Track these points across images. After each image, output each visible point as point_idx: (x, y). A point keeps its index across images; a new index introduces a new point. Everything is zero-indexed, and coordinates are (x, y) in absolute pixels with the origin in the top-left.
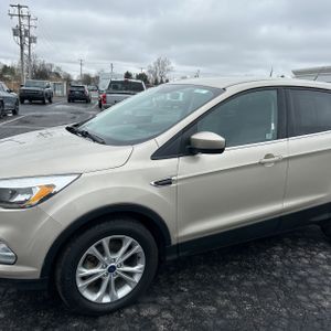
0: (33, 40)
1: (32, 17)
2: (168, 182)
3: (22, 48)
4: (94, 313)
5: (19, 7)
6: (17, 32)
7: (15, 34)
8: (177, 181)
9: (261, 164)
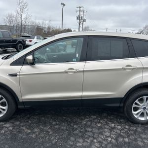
0: (84, 20)
1: (85, 11)
2: (15, 75)
3: (79, 24)
5: (80, 7)
6: (78, 18)
7: (77, 19)
8: (19, 75)
9: (66, 72)
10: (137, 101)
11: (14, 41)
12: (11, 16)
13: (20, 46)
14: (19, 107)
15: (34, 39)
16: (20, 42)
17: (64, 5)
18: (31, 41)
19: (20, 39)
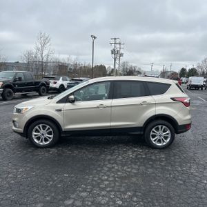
0: (121, 55)
1: (122, 43)
2: (60, 110)
3: (115, 60)
4: (37, 147)
5: (115, 39)
7: (112, 53)
8: (63, 110)
9: (98, 107)
10: (154, 130)
11: (37, 83)
12: (30, 54)
13: (44, 89)
14: (62, 135)
15: (59, 80)
16: (43, 84)
17: (95, 38)
18: (55, 83)
19: (43, 80)
